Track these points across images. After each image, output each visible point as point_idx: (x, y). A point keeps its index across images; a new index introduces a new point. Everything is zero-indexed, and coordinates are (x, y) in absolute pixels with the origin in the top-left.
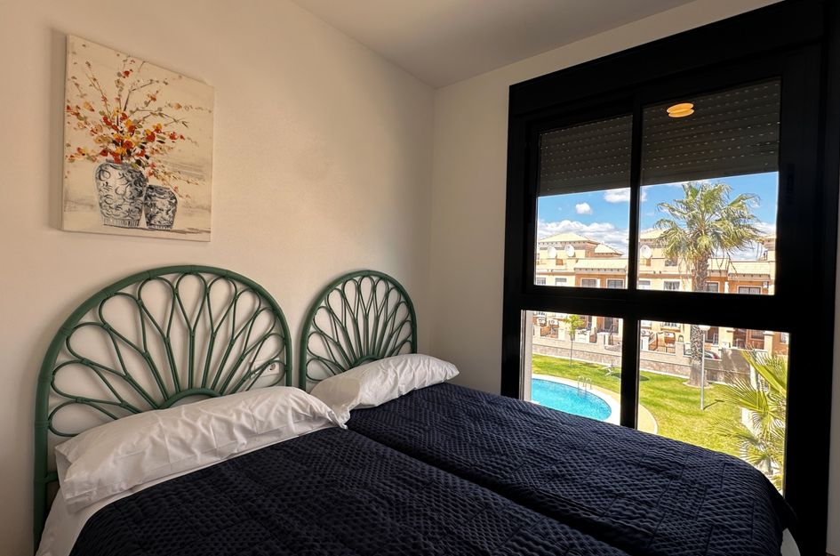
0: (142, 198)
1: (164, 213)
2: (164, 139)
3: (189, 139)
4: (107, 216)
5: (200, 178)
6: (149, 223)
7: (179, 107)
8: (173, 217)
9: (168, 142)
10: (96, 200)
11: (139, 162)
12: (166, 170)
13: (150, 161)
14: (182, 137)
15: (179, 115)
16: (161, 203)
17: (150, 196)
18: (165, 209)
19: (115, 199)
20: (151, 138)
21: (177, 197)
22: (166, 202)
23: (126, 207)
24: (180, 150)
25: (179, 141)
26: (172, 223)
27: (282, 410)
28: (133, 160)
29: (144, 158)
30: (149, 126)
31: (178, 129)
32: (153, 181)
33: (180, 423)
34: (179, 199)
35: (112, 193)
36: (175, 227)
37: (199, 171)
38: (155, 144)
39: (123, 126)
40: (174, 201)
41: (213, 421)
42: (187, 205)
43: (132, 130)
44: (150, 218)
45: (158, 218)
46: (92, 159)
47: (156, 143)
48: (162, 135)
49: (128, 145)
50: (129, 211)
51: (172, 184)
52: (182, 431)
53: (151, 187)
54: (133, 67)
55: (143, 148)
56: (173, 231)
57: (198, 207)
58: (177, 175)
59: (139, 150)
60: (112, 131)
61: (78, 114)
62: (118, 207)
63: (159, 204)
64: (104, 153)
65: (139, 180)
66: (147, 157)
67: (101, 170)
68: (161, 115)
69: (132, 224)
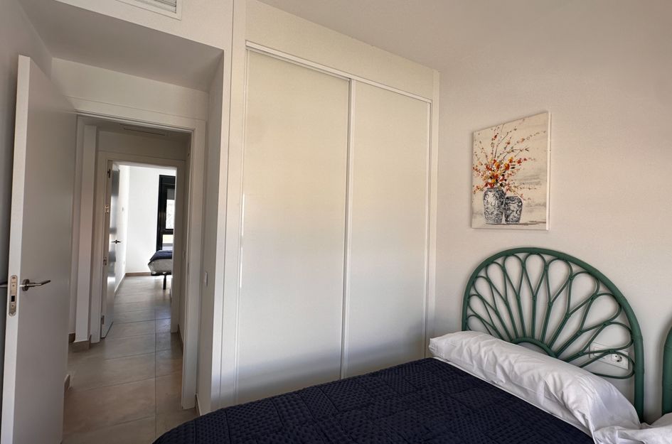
0: (503, 206)
1: (515, 213)
2: (514, 165)
3: (530, 159)
4: (487, 219)
5: (538, 184)
6: (506, 221)
7: (523, 140)
8: (520, 215)
9: (517, 166)
10: (483, 211)
11: (501, 185)
12: (516, 185)
13: (507, 182)
14: (525, 160)
15: (523, 146)
16: (513, 206)
17: (507, 204)
18: (515, 210)
19: (491, 209)
20: (507, 168)
21: (522, 201)
22: (516, 205)
23: (495, 213)
24: (524, 170)
25: (523, 163)
26: (519, 219)
27: (537, 379)
28: (499, 185)
29: (504, 181)
30: (506, 162)
31: (523, 155)
32: (509, 194)
33: (478, 343)
34: (524, 202)
35: (489, 206)
36: (521, 221)
37: (537, 179)
38: (509, 172)
39: (494, 167)
40: (520, 204)
41: (491, 353)
42: (529, 205)
43: (498, 167)
44: (507, 217)
45: (511, 217)
46: (482, 190)
47: (510, 169)
48: (513, 163)
49: (497, 176)
50: (497, 214)
51: (519, 192)
52: (474, 348)
53: (507, 198)
54: (499, 131)
55: (503, 175)
56: (520, 224)
57: (536, 205)
58: (522, 186)
59: (501, 178)
60: (490, 172)
61: (476, 170)
62: (492, 213)
63: (512, 208)
64: (486, 185)
65: (502, 195)
66: (506, 180)
67: (485, 195)
68: (513, 151)
69: (498, 222)
